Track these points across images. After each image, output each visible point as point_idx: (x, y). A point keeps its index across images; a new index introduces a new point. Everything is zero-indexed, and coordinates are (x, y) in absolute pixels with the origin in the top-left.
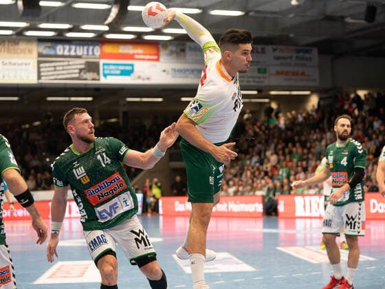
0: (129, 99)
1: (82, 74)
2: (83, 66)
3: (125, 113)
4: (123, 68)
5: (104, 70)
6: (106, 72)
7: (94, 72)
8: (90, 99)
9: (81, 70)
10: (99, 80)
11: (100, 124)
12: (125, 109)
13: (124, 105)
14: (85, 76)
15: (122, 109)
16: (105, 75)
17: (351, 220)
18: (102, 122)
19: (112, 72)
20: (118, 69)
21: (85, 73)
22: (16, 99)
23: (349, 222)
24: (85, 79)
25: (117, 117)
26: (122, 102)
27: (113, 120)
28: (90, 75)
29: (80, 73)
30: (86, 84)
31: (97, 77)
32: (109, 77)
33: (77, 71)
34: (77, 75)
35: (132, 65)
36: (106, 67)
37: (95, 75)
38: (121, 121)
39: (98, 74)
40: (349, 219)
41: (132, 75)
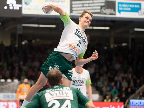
0: (136, 29)
1: (103, 10)
2: (103, 4)
3: (133, 40)
4: (133, 6)
5: (118, 7)
6: (121, 9)
7: (111, 8)
8: (107, 28)
9: (102, 7)
10: (115, 14)
11: (114, 47)
12: (134, 36)
13: (133, 34)
14: (104, 12)
15: (131, 37)
16: (119, 11)
18: (116, 46)
19: (125, 9)
20: (129, 7)
22: (54, 26)
24: (105, 14)
25: (127, 42)
26: (131, 32)
27: (124, 44)
28: (108, 11)
29: (101, 9)
30: (105, 17)
31: (114, 13)
32: (122, 13)
33: (99, 7)
34: (99, 11)
35: (140, 4)
36: (120, 5)
37: (112, 11)
38: (130, 45)
39: (115, 10)
41: (139, 11)
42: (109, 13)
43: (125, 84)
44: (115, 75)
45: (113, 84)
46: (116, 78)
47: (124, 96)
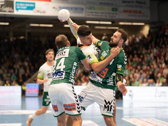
0: (32, 25)
1: (3, 8)
2: (3, 3)
3: (29, 33)
4: (28, 5)
5: (16, 6)
6: (18, 7)
7: (10, 7)
8: (7, 24)
9: (2, 5)
10: (13, 12)
11: (13, 40)
13: (29, 28)
14: (4, 10)
15: (27, 31)
16: (17, 9)
17: (108, 104)
18: (15, 39)
19: (21, 8)
20: (25, 6)
21: (4, 8)
23: (107, 106)
24: (5, 11)
25: (24, 36)
26: (27, 26)
27: (22, 38)
28: (7, 9)
29: (1, 7)
30: (5, 14)
32: (19, 11)
35: (34, 4)
36: (18, 4)
37: (11, 9)
38: (26, 38)
39: (13, 8)
40: (107, 104)
41: (34, 9)
42: (8, 11)
43: (22, 71)
44: (14, 64)
45: (12, 71)
46: (15, 66)
47: (21, 80)
